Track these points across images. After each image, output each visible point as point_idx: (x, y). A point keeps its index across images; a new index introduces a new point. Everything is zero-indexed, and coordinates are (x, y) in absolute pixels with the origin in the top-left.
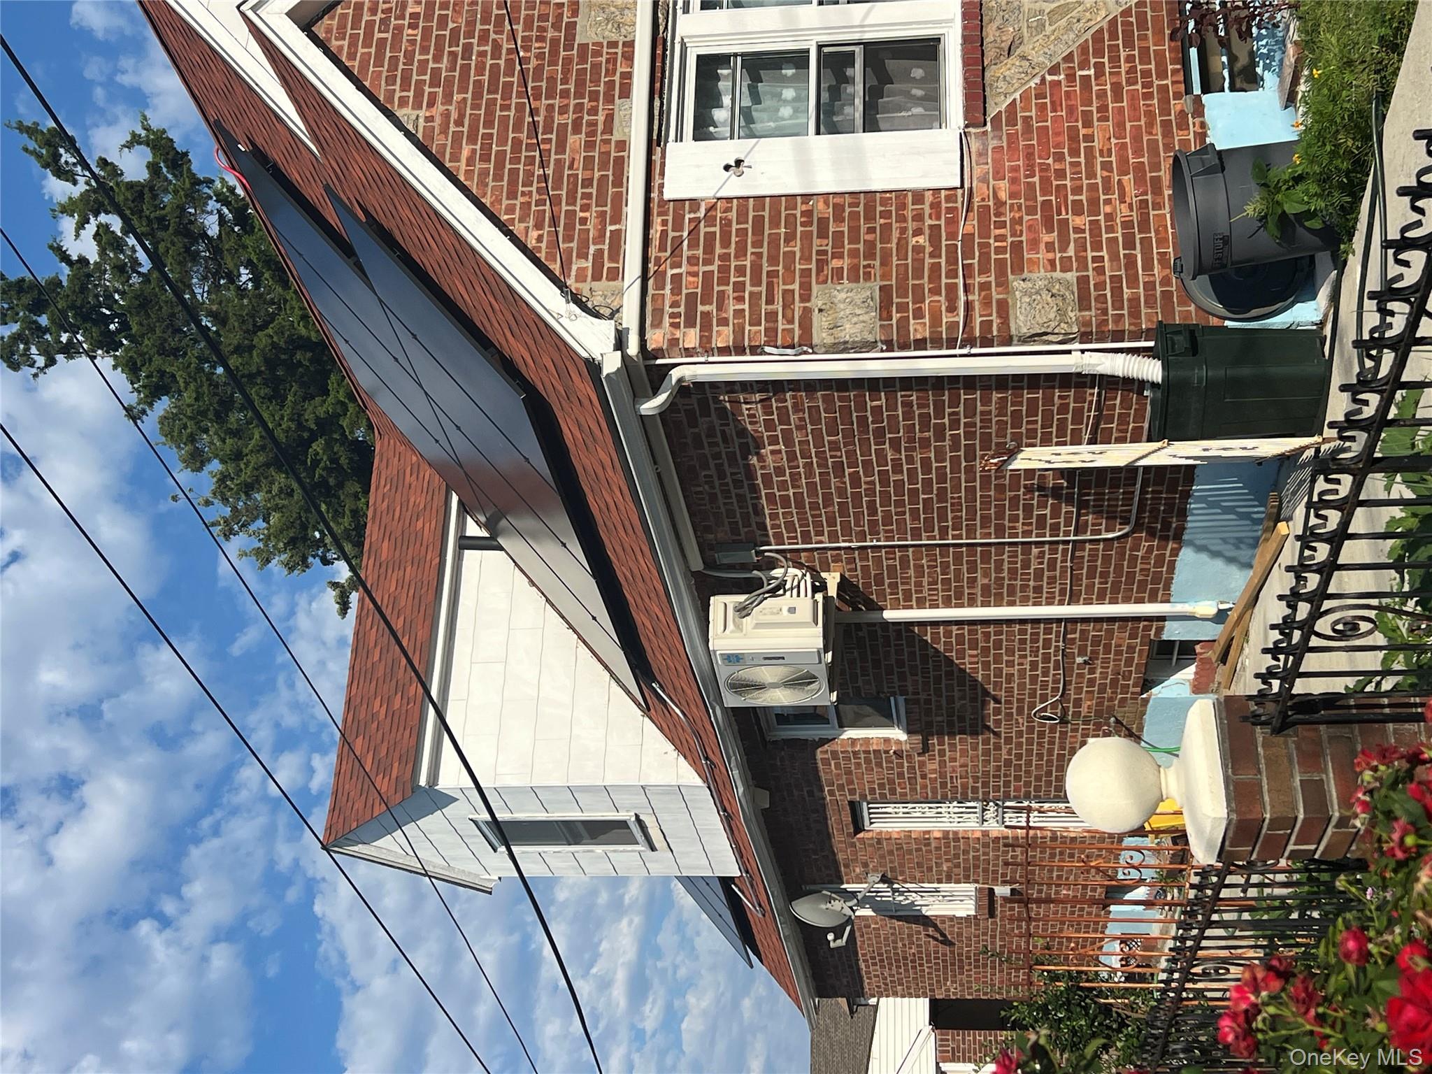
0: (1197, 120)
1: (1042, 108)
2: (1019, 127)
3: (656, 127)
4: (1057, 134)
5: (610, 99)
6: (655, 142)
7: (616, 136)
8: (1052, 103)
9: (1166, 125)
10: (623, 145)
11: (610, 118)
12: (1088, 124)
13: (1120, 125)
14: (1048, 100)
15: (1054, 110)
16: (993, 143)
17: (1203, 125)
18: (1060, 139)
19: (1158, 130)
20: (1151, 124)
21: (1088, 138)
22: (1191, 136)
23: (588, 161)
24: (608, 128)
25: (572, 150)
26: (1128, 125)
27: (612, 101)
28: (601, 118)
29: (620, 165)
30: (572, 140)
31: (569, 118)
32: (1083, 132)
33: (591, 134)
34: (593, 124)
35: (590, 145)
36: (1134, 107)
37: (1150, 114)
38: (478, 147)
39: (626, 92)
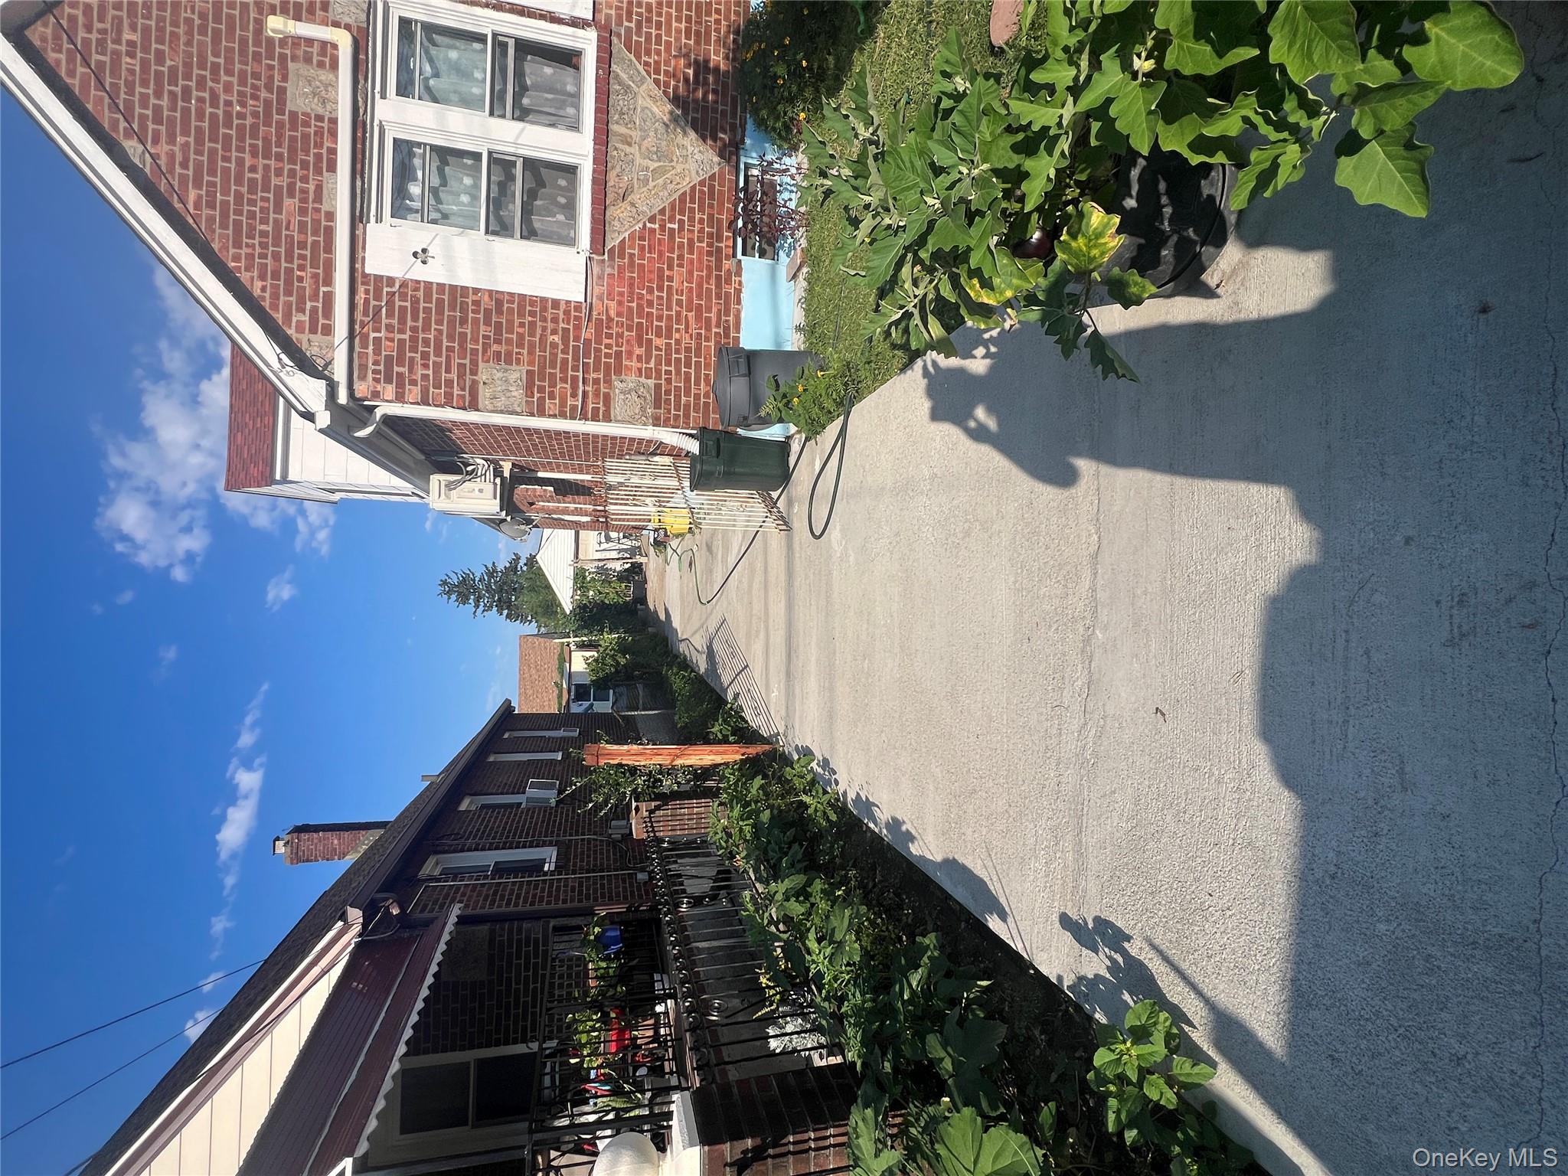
0: (737, 279)
1: (642, 248)
2: (626, 261)
3: (358, 205)
4: (650, 272)
5: (318, 171)
6: (357, 219)
7: (325, 207)
8: (649, 246)
9: (718, 277)
10: (331, 216)
11: (319, 188)
12: (670, 268)
13: (690, 273)
14: (646, 243)
15: (650, 252)
16: (608, 270)
17: (740, 283)
18: (652, 276)
19: (713, 281)
20: (709, 276)
21: (670, 279)
22: (732, 291)
23: (302, 226)
24: (318, 198)
25: (289, 213)
26: (695, 273)
27: (320, 173)
28: (312, 187)
29: (330, 233)
30: (287, 202)
31: (284, 181)
32: (667, 273)
33: (304, 200)
34: (304, 191)
35: (303, 211)
36: (700, 260)
37: (709, 268)
38: (203, 193)
39: (332, 167)
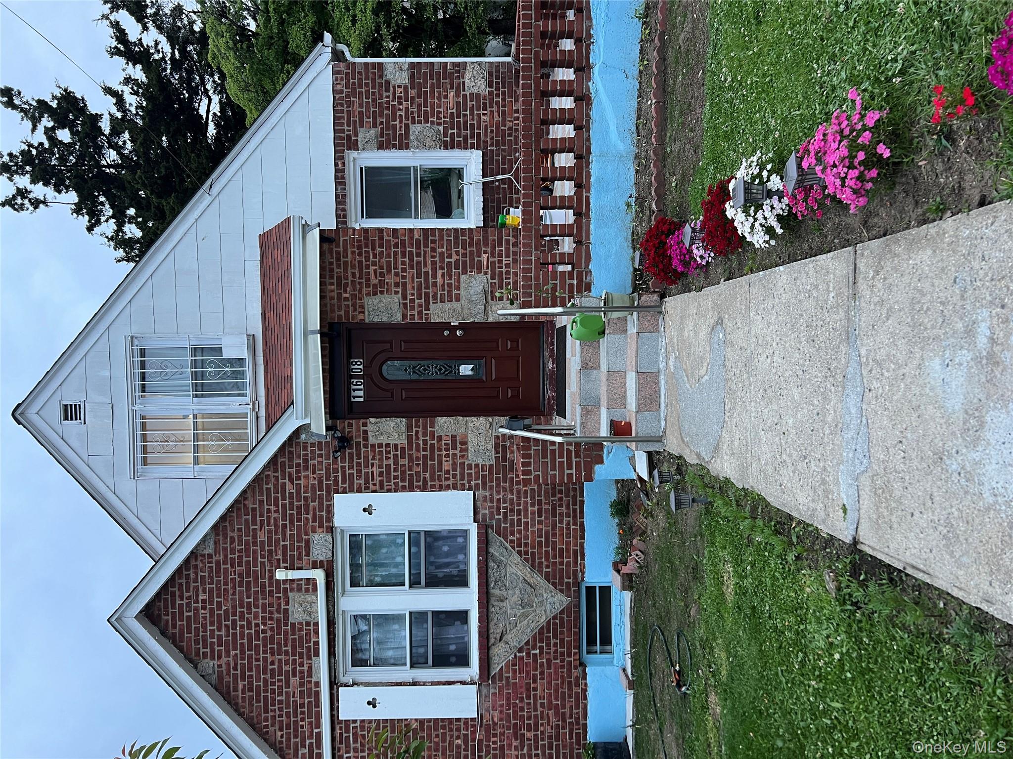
0: (583, 682)
1: (514, 672)
2: (504, 682)
3: (333, 674)
4: (521, 687)
5: (309, 658)
6: (334, 684)
7: (314, 679)
8: (519, 669)
9: (570, 683)
10: (317, 684)
11: (310, 668)
12: (535, 681)
13: (550, 683)
14: (517, 667)
15: (520, 673)
16: (492, 691)
17: (586, 685)
18: (522, 690)
19: (566, 686)
20: (562, 683)
21: (535, 689)
22: (580, 691)
23: (302, 692)
24: (310, 675)
25: (293, 687)
26: (553, 682)
27: (310, 659)
28: (306, 668)
29: (317, 694)
30: (292, 680)
31: (290, 668)
32: (532, 686)
33: (302, 678)
34: (302, 672)
35: (302, 685)
36: (556, 673)
37: (563, 677)
38: (246, 683)
39: (317, 654)
